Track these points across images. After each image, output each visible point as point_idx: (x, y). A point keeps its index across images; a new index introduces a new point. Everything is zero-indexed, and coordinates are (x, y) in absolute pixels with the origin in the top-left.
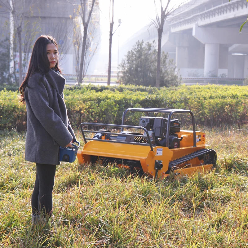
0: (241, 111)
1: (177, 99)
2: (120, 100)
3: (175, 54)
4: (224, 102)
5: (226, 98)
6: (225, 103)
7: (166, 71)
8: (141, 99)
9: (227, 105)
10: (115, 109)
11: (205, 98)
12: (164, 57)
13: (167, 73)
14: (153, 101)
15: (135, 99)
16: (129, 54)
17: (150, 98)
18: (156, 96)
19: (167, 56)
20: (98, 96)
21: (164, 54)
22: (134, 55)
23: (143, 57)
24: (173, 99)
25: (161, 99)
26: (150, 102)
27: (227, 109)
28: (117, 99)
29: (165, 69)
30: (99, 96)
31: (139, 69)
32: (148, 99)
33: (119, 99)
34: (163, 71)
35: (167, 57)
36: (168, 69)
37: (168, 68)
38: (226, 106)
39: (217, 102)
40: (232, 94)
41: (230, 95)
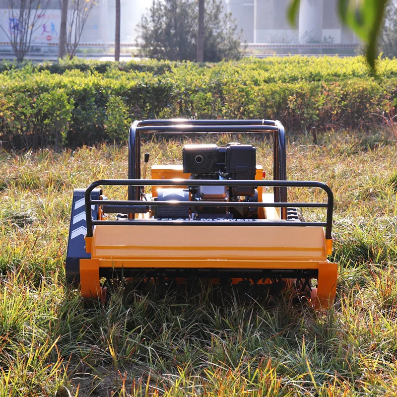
0: (320, 106)
1: (201, 85)
2: (85, 90)
3: (253, 7)
4: (287, 89)
5: (297, 80)
6: (290, 91)
7: (220, 34)
8: (129, 87)
9: (292, 95)
10: (68, 107)
11: (256, 83)
12: (216, 8)
13: (222, 38)
14: (153, 88)
15: (116, 87)
16: (154, 4)
17: (146, 84)
18: (159, 79)
19: (221, 6)
20: (39, 82)
21: (215, 5)
22: (162, 8)
23: (178, 10)
24: (193, 85)
25: (169, 85)
26: (148, 92)
27: (292, 102)
28: (79, 88)
29: (218, 31)
30: (41, 83)
31: (172, 31)
32: (144, 86)
33: (81, 88)
34: (215, 34)
35: (221, 10)
36: (223, 30)
37: (223, 28)
38: (290, 97)
39: (274, 89)
40: (311, 73)
41: (306, 75)
